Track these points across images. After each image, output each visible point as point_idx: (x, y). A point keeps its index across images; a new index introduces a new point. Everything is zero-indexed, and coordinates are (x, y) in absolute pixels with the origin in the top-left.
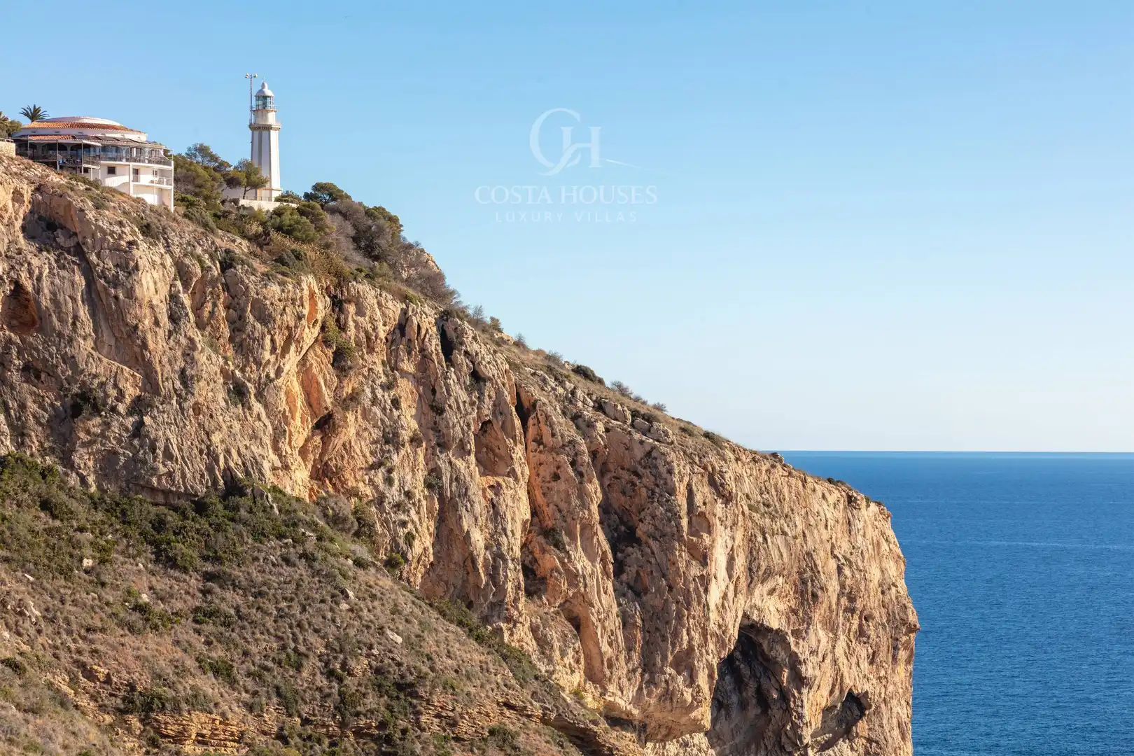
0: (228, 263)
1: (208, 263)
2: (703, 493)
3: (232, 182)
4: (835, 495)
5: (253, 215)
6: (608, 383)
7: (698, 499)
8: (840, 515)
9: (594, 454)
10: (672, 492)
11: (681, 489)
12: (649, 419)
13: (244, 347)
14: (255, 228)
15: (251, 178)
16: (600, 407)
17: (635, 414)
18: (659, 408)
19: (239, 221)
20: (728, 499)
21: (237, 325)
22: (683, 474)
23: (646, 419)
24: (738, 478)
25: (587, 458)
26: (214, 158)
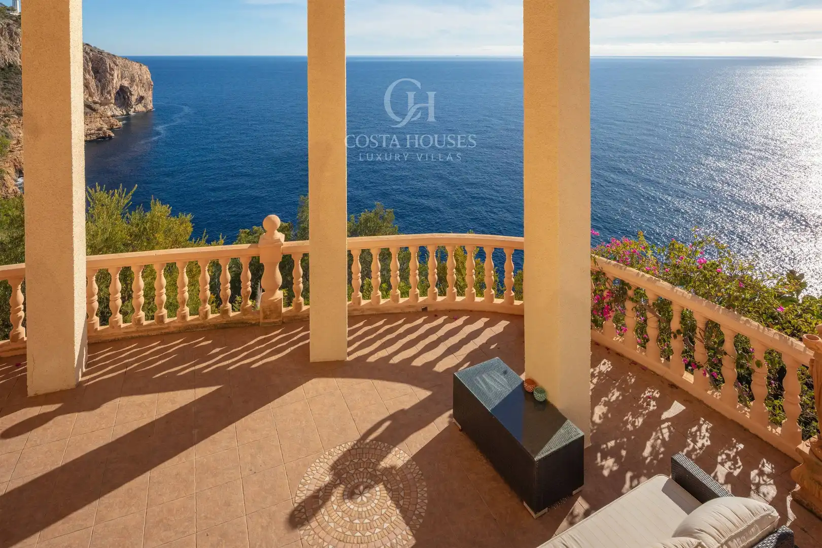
0: (8, 25)
1: (3, 25)
2: (112, 65)
3: (8, 10)
4: (138, 64)
5: (13, 16)
6: (93, 46)
7: (111, 65)
8: (138, 67)
9: (90, 59)
10: (106, 64)
11: (108, 64)
12: (101, 53)
13: (13, 40)
14: (14, 19)
15: (13, 9)
16: (91, 50)
17: (98, 52)
18: (103, 51)
19: (11, 17)
20: (117, 65)
21: (11, 36)
22: (108, 61)
23: (101, 52)
24: (119, 62)
25: (89, 59)
26: (4, 5)
